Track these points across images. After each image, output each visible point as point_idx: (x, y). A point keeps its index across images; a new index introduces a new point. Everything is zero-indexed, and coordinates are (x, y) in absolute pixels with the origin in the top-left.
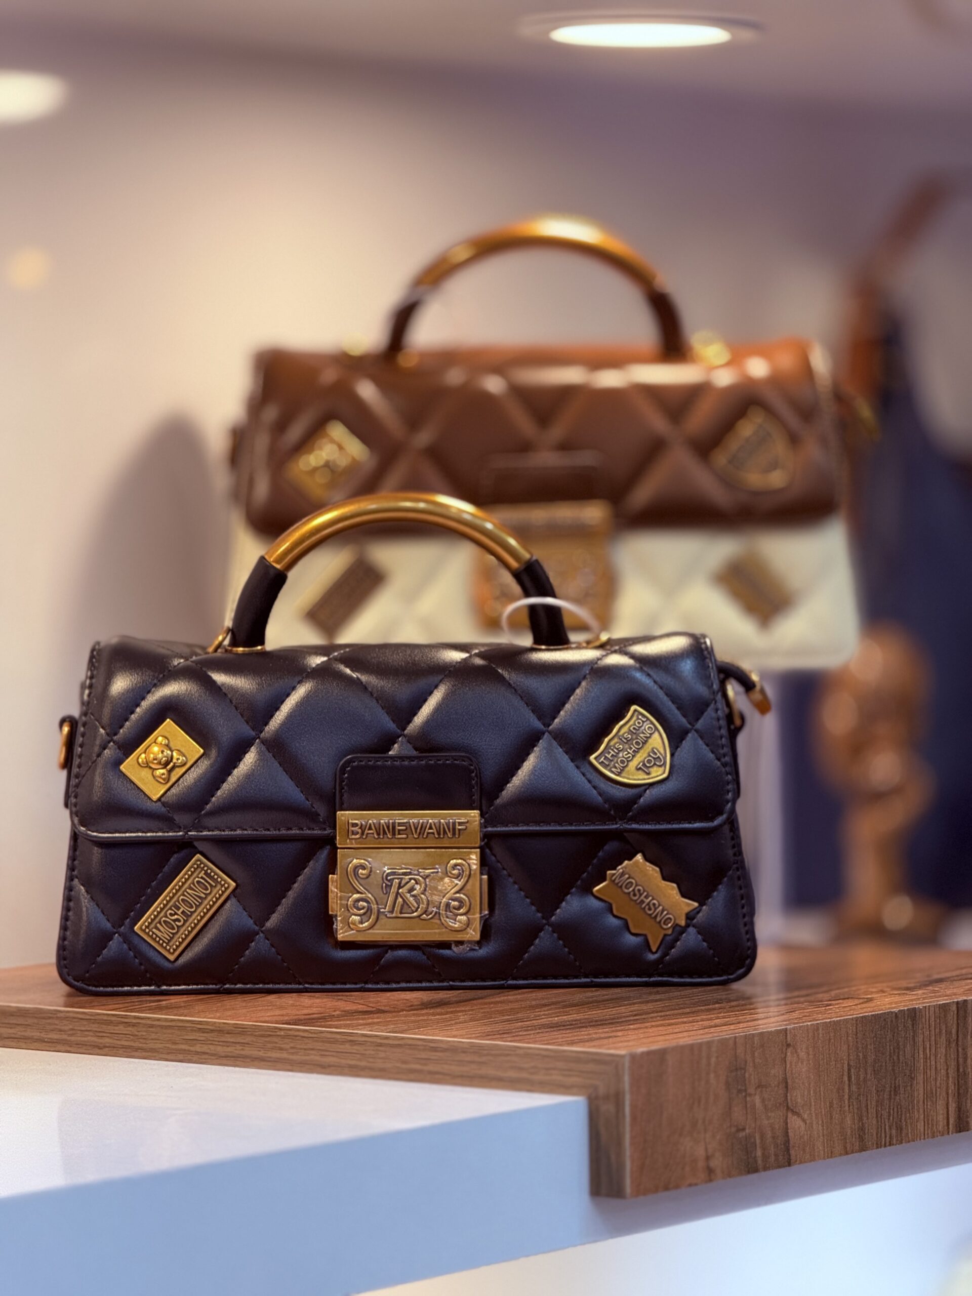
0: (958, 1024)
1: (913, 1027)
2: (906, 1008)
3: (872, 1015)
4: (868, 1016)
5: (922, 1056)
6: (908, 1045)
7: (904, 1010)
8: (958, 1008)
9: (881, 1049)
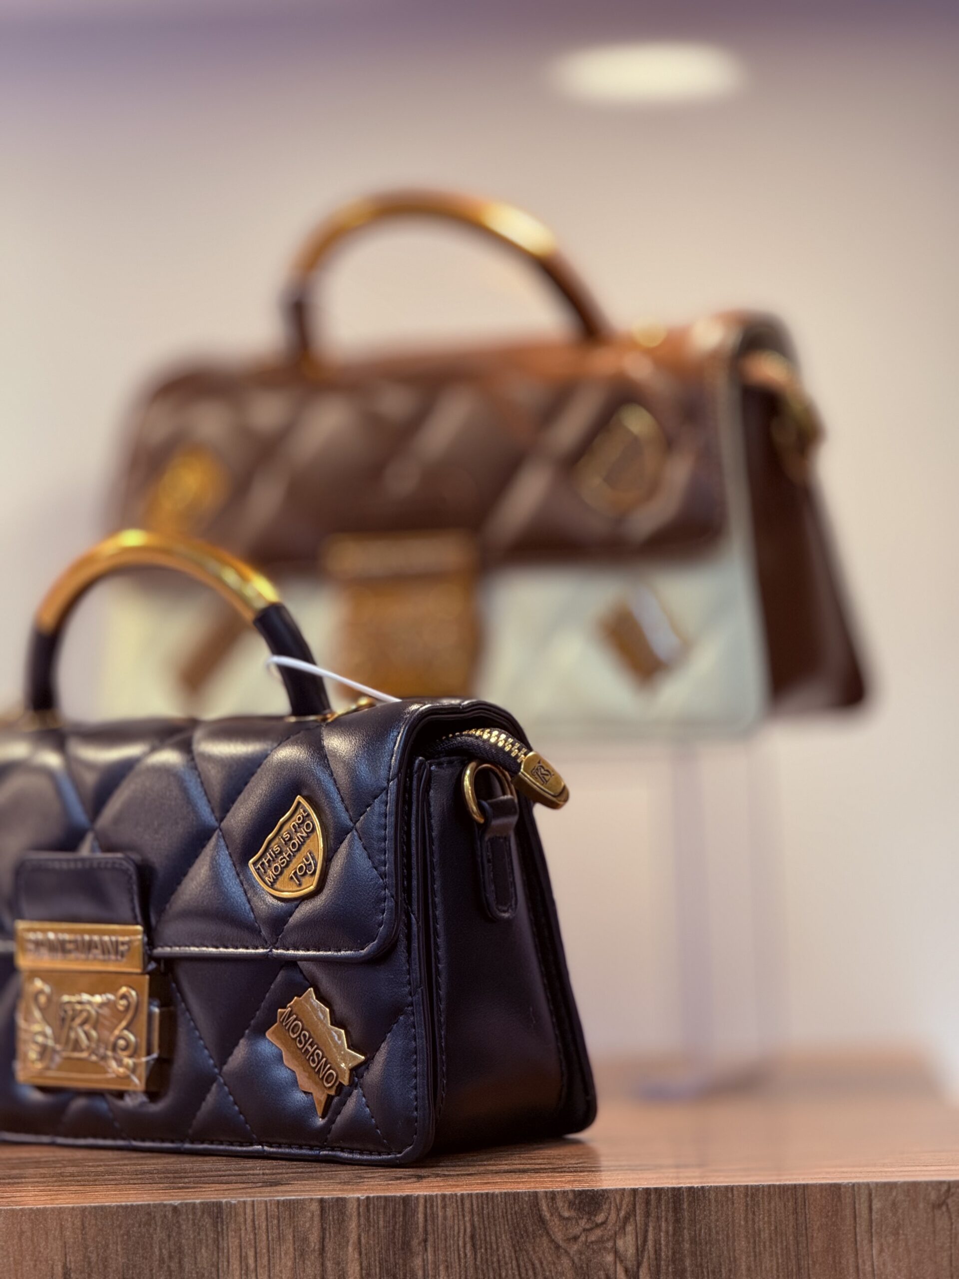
0: (323, 1230)
1: (215, 1225)
2: (198, 1201)
3: (118, 1207)
4: (110, 1207)
5: (235, 1264)
6: (203, 1251)
7: (194, 1204)
8: (322, 1209)
9: (140, 1251)
